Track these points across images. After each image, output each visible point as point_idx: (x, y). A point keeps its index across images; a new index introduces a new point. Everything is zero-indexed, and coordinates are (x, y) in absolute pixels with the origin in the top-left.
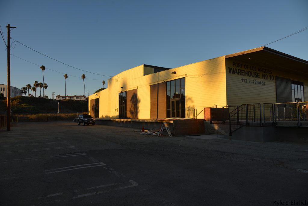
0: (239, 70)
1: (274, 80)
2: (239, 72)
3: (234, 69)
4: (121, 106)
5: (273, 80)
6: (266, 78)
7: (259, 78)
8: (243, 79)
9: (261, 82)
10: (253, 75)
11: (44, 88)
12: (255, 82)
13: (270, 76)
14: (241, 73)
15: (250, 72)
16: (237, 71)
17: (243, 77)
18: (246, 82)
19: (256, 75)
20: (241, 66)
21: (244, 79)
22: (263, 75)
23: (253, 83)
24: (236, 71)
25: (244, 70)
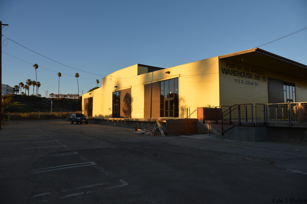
0: (232, 70)
1: (267, 81)
2: (232, 73)
3: (227, 69)
4: (115, 105)
5: (265, 81)
6: (258, 79)
7: (252, 78)
9: (254, 82)
10: (246, 76)
11: (37, 87)
12: (248, 83)
13: (263, 77)
14: (234, 73)
15: (243, 73)
16: (230, 72)
17: (236, 78)
18: (239, 82)
19: (249, 76)
20: (234, 67)
21: (237, 80)
22: (255, 75)
23: (246, 83)
25: (237, 70)
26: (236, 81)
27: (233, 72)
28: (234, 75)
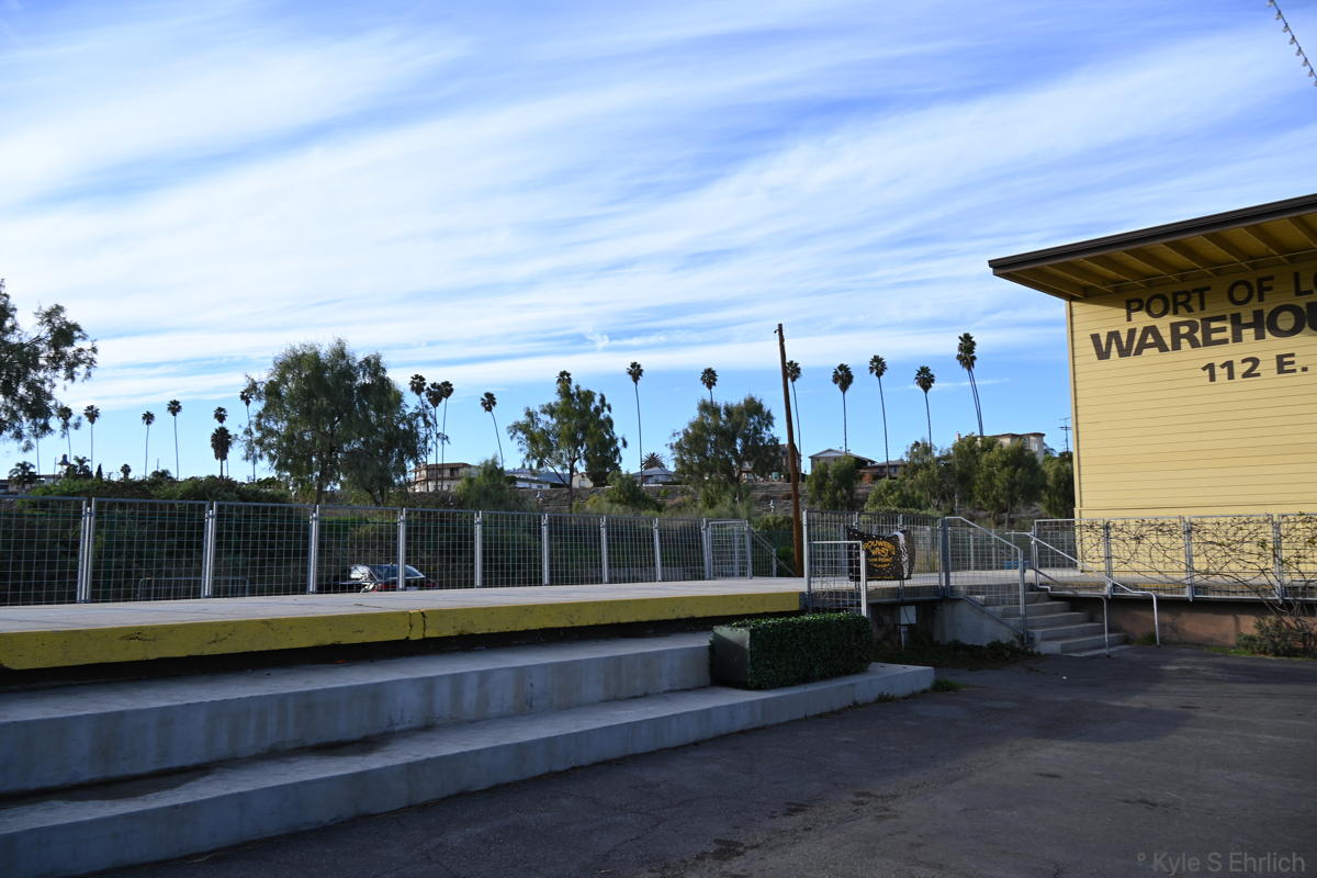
2: (1178, 337)
3: (1133, 331)
8: (1218, 363)
14: (1199, 335)
15: (1296, 308)
16: (1157, 335)
17: (1217, 355)
18: (1247, 375)
20: (1194, 303)
21: (1229, 365)
24: (1150, 339)
25: (1232, 309)
26: (1221, 373)
27: (1184, 330)
28: (1194, 344)
